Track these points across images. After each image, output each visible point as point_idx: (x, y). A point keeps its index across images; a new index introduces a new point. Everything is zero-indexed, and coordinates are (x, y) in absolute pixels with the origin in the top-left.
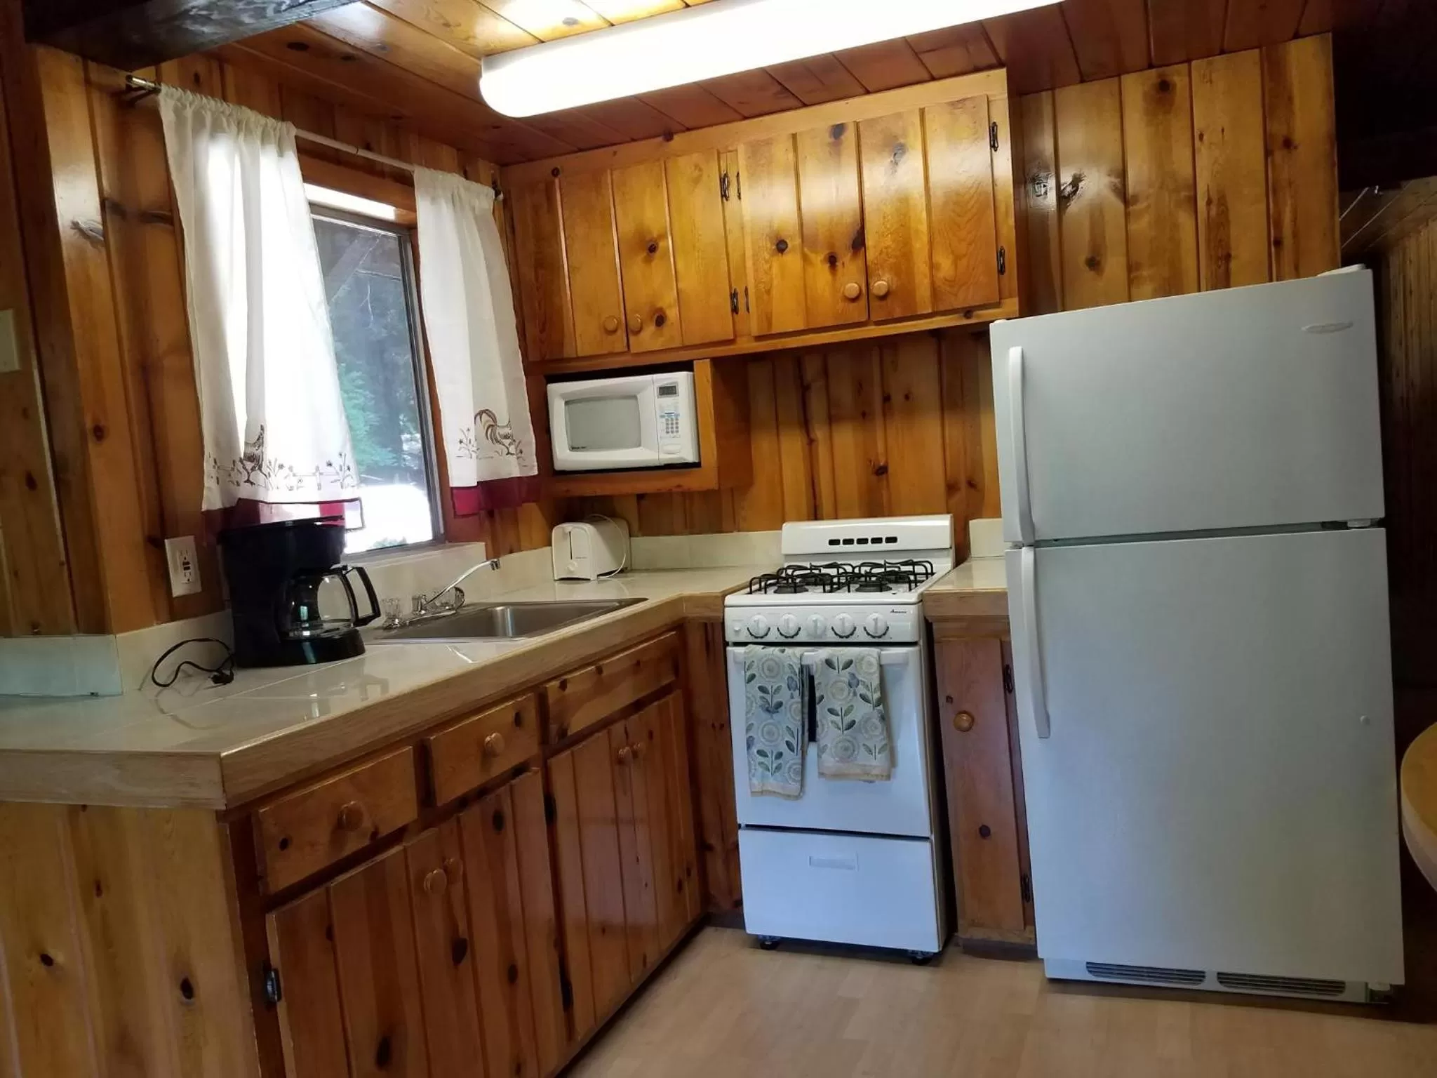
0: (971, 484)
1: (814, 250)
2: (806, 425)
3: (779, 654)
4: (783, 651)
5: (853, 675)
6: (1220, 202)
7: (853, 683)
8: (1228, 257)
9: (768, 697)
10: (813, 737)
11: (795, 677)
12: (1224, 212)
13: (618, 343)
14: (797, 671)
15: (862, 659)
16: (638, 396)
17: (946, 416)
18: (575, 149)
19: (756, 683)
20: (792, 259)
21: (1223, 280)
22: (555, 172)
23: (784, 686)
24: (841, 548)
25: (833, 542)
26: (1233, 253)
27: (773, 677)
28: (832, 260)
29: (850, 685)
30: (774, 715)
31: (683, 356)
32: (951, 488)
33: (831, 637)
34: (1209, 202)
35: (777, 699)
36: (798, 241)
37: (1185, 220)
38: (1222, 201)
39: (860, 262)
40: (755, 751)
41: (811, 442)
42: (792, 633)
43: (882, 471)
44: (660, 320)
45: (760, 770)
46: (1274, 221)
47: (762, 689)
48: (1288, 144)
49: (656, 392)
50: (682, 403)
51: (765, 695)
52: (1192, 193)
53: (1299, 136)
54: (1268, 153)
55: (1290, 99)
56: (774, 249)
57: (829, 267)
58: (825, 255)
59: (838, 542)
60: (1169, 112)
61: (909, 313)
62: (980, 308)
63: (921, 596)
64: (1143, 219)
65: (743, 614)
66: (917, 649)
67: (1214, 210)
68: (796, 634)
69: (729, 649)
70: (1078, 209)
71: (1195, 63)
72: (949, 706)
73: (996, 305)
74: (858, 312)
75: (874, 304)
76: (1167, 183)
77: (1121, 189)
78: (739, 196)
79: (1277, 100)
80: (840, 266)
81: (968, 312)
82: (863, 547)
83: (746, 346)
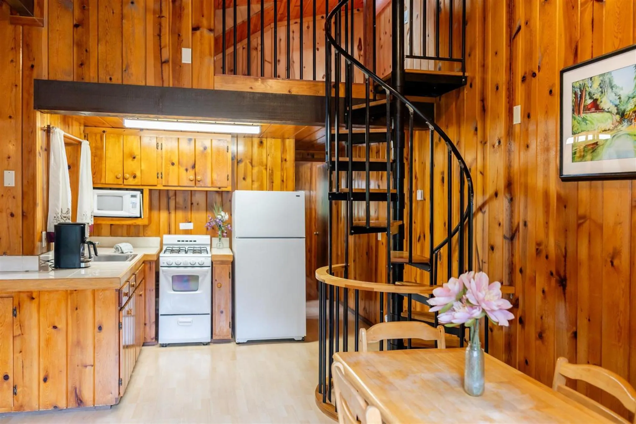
1: (182, 166)
2: (168, 209)
8: (273, 182)
12: (272, 173)
13: (120, 182)
16: (123, 197)
17: (208, 210)
18: (111, 127)
20: (175, 167)
21: (272, 189)
22: (104, 132)
24: (180, 243)
25: (178, 241)
26: (274, 182)
31: (140, 187)
32: (208, 228)
34: (270, 170)
36: (178, 163)
37: (264, 171)
38: (272, 171)
39: (194, 172)
41: (170, 213)
42: (171, 264)
44: (135, 177)
46: (282, 177)
48: (286, 160)
49: (130, 196)
50: (137, 200)
52: (266, 167)
53: (288, 159)
54: (282, 161)
55: (286, 151)
56: (171, 164)
57: (185, 171)
58: (184, 168)
59: (180, 241)
60: (262, 148)
61: (206, 186)
62: (223, 187)
63: (212, 255)
64: (256, 170)
65: (166, 259)
66: (210, 268)
67: (270, 171)
68: (180, 264)
69: (160, 268)
70: (242, 165)
71: (268, 139)
72: (216, 282)
73: (226, 187)
74: (192, 184)
75: (197, 182)
76: (261, 164)
77: (251, 163)
78: (162, 149)
79: (284, 150)
80: (188, 171)
81: (220, 188)
82: (187, 243)
83: (160, 187)
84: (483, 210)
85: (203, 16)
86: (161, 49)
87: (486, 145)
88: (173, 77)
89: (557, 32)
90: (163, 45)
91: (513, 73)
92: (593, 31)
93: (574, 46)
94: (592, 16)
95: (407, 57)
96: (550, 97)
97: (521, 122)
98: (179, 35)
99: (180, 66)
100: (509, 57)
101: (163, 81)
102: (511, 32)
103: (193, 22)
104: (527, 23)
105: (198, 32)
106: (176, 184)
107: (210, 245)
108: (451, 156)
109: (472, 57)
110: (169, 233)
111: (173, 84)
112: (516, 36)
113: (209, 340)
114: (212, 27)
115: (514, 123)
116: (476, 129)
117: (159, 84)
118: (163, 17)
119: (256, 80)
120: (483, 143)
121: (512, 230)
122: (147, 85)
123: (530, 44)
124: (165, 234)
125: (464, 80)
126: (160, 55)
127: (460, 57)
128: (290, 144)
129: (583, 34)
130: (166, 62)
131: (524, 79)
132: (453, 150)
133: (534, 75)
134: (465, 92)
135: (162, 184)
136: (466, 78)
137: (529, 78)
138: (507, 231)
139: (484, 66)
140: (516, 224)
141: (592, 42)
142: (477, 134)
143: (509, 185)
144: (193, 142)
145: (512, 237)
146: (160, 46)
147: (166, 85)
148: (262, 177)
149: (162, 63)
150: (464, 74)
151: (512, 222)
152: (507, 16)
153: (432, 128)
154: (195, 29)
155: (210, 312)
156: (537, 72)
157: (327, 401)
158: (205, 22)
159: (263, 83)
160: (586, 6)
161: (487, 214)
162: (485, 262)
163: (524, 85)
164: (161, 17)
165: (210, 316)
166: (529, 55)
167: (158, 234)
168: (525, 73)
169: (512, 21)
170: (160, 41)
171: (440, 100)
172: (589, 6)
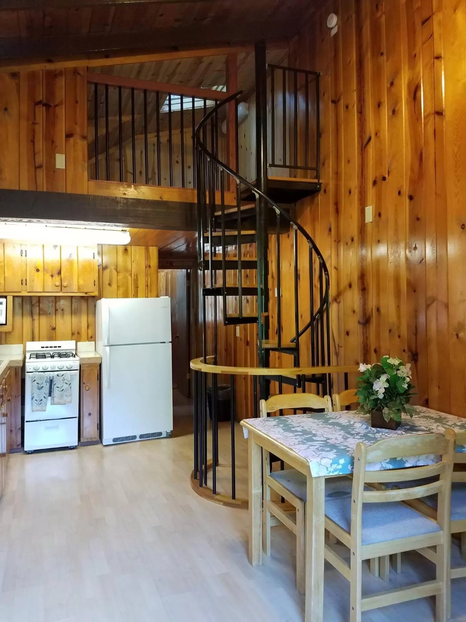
0: (78, 333)
1: (47, 272)
2: (32, 314)
3: (44, 374)
4: (44, 373)
5: (64, 378)
6: (137, 276)
7: (64, 380)
8: (138, 287)
9: (39, 385)
10: (50, 395)
11: (48, 380)
12: (137, 278)
14: (49, 378)
15: (66, 374)
17: (73, 315)
19: (36, 382)
20: (41, 273)
23: (44, 382)
24: (45, 349)
25: (42, 347)
27: (41, 380)
28: (52, 276)
29: (63, 380)
30: (40, 390)
31: (5, 294)
32: (73, 334)
33: (57, 369)
34: (134, 275)
35: (42, 386)
36: (43, 270)
37: (129, 278)
38: (137, 275)
39: (59, 278)
40: (34, 400)
41: (33, 320)
43: (54, 329)
45: (35, 404)
46: (147, 282)
47: (38, 383)
48: (150, 266)
50: (3, 307)
51: (38, 385)
52: (131, 273)
53: (151, 265)
54: (146, 267)
55: (150, 258)
56: (36, 270)
57: (51, 277)
58: (50, 274)
59: (44, 347)
60: (127, 255)
61: (72, 291)
62: (89, 292)
63: (80, 359)
64: (121, 277)
65: (31, 364)
66: (78, 371)
67: (135, 277)
68: (48, 369)
69: (27, 374)
70: (107, 272)
71: (132, 247)
72: (84, 385)
73: (93, 292)
74: (59, 289)
75: (63, 288)
76: (126, 270)
77: (116, 269)
78: (26, 256)
79: (148, 257)
80: (54, 278)
81: (86, 293)
82: (51, 349)
83: (24, 294)
84: (338, 300)
85: (76, 124)
86: (35, 154)
87: (339, 243)
88: (47, 182)
89: (404, 142)
90: (36, 151)
91: (364, 178)
92: (435, 139)
93: (419, 153)
94: (434, 128)
95: (270, 166)
96: (399, 197)
97: (372, 220)
98: (53, 142)
99: (54, 171)
100: (360, 164)
101: (37, 186)
102: (362, 142)
103: (67, 130)
104: (376, 134)
105: (72, 140)
106: (41, 290)
107: (75, 350)
108: (312, 252)
109: (326, 165)
110: (33, 340)
111: (47, 189)
112: (367, 146)
113: (76, 443)
114: (85, 135)
115: (366, 221)
116: (330, 230)
117: (33, 189)
118: (36, 123)
119: (129, 186)
120: (337, 241)
121: (366, 315)
122: (21, 189)
123: (380, 153)
124: (28, 341)
125: (318, 186)
126: (33, 160)
127: (314, 166)
128: (154, 251)
129: (426, 143)
130: (40, 167)
131: (375, 183)
132: (313, 247)
133: (384, 179)
134: (320, 197)
135: (26, 291)
136: (320, 184)
137: (379, 181)
138: (361, 317)
139: (337, 174)
140: (370, 310)
141: (435, 149)
142: (331, 234)
143: (362, 276)
144: (58, 248)
145: (366, 321)
146: (34, 152)
147: (40, 189)
148: (127, 283)
149: (36, 168)
150: (319, 181)
151: (365, 309)
152: (358, 129)
153: (296, 228)
154: (69, 136)
155: (77, 415)
156: (387, 176)
157: (204, 485)
158: (78, 129)
159: (135, 189)
160: (429, 118)
161: (341, 304)
162: (341, 347)
163: (375, 188)
164: (34, 124)
165: (77, 419)
166: (379, 162)
167: (22, 341)
168: (376, 178)
169: (363, 133)
170: (34, 147)
171: (295, 206)
172: (431, 119)
